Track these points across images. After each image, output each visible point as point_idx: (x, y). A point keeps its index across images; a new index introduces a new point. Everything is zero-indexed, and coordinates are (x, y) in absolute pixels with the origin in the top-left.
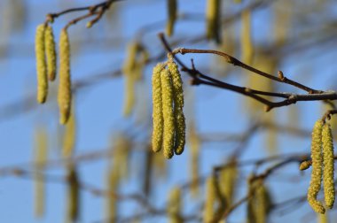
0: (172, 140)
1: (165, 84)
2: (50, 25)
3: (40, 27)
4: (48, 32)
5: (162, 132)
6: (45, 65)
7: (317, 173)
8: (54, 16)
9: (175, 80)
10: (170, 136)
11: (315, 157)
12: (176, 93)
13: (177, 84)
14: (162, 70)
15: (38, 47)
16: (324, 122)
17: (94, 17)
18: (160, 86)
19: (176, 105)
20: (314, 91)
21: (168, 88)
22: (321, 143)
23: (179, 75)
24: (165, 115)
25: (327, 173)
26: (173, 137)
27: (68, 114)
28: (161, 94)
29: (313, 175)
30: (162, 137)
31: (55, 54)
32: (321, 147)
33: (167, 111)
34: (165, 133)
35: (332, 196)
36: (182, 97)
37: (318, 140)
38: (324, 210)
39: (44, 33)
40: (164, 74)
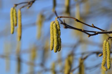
0: (57, 46)
1: (54, 28)
2: (15, 8)
3: (12, 9)
4: (14, 10)
5: (53, 44)
6: (13, 21)
7: (105, 58)
8: (16, 5)
9: (58, 27)
10: (56, 45)
11: (104, 52)
12: (58, 31)
13: (58, 28)
14: (53, 23)
15: (11, 15)
16: (107, 41)
17: (29, 5)
18: (53, 29)
19: (58, 35)
20: (104, 31)
21: (55, 29)
22: (106, 48)
23: (59, 25)
24: (54, 38)
25: (108, 58)
26: (57, 45)
27: (20, 37)
28: (53, 31)
29: (103, 58)
30: (53, 46)
31: (17, 18)
32: (106, 49)
33: (55, 37)
34: (54, 44)
35: (110, 65)
36: (60, 32)
37: (105, 47)
38: (107, 70)
39: (13, 11)
40: (54, 25)
